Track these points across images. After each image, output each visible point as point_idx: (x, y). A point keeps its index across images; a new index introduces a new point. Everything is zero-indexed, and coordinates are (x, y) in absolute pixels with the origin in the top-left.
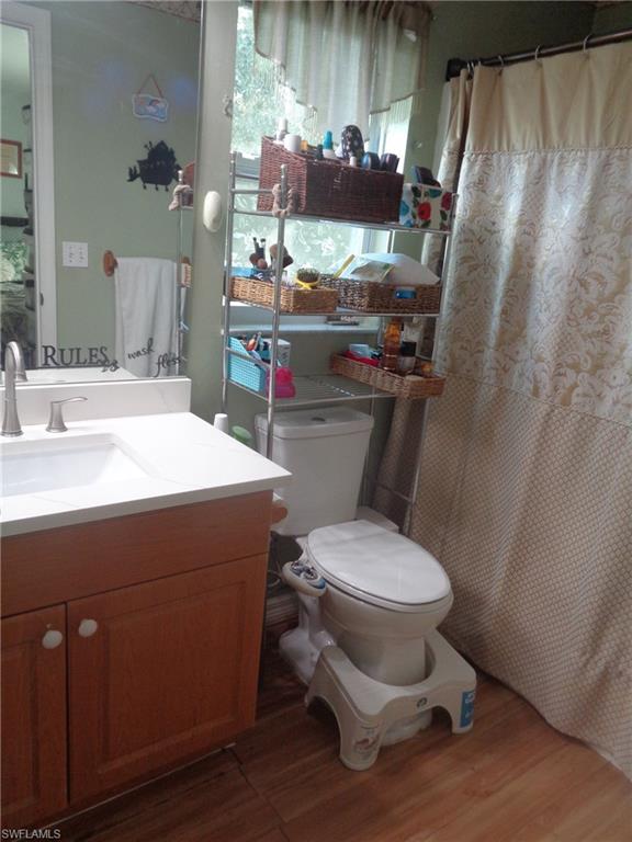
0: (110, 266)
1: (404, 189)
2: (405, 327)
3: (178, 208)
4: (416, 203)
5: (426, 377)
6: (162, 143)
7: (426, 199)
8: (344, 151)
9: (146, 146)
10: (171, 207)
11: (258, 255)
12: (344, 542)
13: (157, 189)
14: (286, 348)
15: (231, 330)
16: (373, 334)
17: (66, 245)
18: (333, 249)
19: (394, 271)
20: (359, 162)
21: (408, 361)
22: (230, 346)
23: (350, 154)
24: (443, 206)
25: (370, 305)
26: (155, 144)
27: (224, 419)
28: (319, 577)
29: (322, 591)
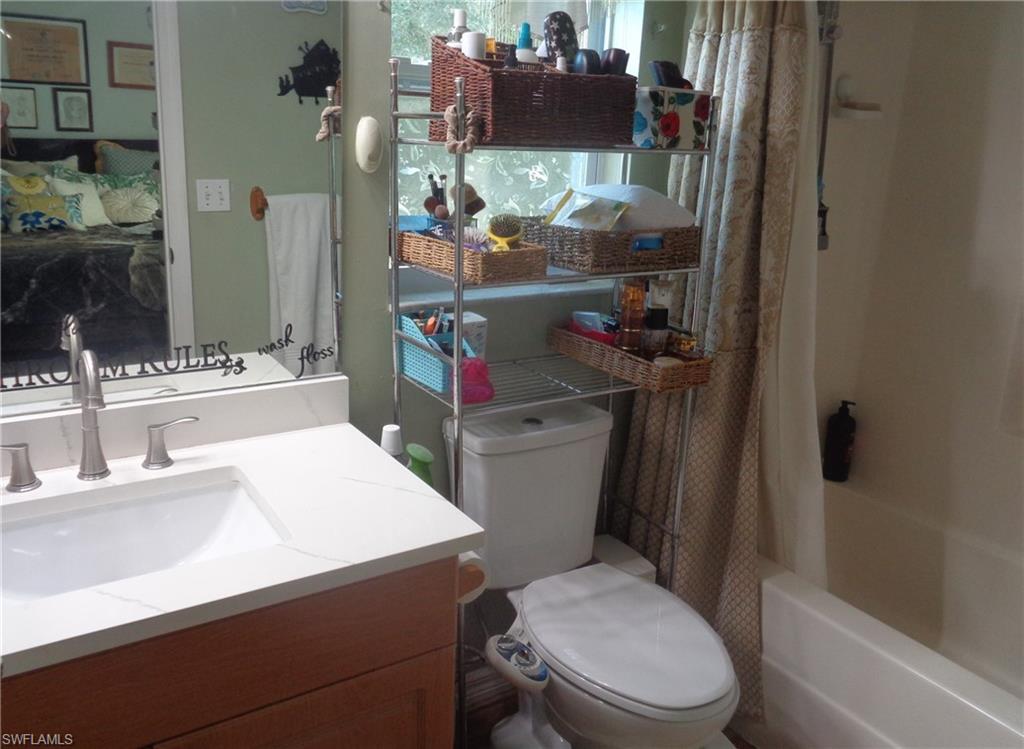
0: (260, 208)
1: (637, 95)
2: (651, 286)
3: (328, 137)
4: (657, 115)
5: (684, 359)
6: (322, 43)
7: (671, 107)
8: (549, 48)
9: (300, 48)
10: (319, 136)
11: (436, 199)
12: (574, 603)
13: (317, 102)
14: (480, 325)
15: (401, 305)
16: (607, 294)
17: (200, 184)
18: (545, 178)
19: (630, 213)
20: (570, 63)
21: (659, 335)
22: (401, 328)
23: (557, 53)
24: (697, 114)
25: (597, 264)
26: (312, 45)
27: (396, 432)
28: (539, 661)
29: (543, 684)
